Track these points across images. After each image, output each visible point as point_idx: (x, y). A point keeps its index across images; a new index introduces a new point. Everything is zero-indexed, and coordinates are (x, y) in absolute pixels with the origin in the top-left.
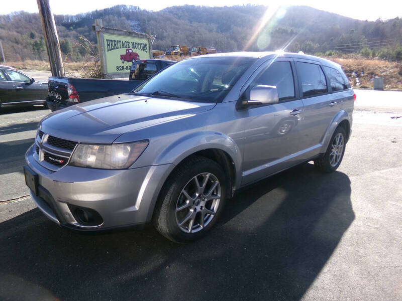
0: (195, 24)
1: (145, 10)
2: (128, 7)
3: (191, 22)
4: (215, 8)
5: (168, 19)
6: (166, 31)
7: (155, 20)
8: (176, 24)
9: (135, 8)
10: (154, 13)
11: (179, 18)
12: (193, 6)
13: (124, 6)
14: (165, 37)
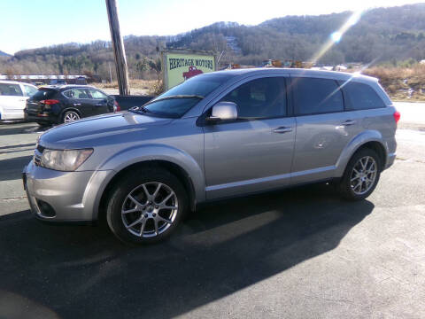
0: (296, 36)
1: (243, 26)
2: (226, 23)
3: (292, 34)
4: (321, 16)
5: (268, 33)
6: (264, 45)
7: (253, 34)
8: (275, 37)
9: (233, 23)
10: (253, 27)
11: (279, 30)
12: (295, 17)
13: (222, 23)
14: (262, 52)
